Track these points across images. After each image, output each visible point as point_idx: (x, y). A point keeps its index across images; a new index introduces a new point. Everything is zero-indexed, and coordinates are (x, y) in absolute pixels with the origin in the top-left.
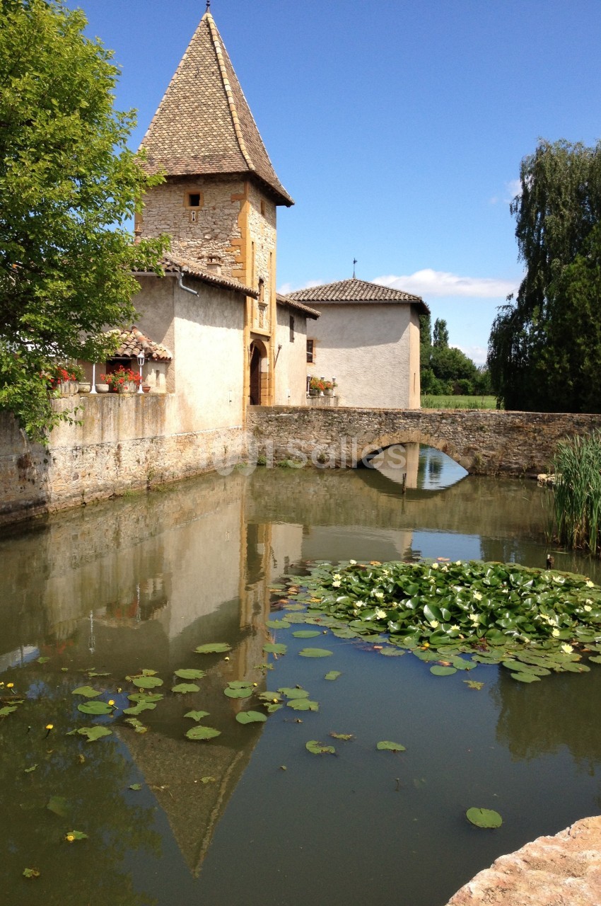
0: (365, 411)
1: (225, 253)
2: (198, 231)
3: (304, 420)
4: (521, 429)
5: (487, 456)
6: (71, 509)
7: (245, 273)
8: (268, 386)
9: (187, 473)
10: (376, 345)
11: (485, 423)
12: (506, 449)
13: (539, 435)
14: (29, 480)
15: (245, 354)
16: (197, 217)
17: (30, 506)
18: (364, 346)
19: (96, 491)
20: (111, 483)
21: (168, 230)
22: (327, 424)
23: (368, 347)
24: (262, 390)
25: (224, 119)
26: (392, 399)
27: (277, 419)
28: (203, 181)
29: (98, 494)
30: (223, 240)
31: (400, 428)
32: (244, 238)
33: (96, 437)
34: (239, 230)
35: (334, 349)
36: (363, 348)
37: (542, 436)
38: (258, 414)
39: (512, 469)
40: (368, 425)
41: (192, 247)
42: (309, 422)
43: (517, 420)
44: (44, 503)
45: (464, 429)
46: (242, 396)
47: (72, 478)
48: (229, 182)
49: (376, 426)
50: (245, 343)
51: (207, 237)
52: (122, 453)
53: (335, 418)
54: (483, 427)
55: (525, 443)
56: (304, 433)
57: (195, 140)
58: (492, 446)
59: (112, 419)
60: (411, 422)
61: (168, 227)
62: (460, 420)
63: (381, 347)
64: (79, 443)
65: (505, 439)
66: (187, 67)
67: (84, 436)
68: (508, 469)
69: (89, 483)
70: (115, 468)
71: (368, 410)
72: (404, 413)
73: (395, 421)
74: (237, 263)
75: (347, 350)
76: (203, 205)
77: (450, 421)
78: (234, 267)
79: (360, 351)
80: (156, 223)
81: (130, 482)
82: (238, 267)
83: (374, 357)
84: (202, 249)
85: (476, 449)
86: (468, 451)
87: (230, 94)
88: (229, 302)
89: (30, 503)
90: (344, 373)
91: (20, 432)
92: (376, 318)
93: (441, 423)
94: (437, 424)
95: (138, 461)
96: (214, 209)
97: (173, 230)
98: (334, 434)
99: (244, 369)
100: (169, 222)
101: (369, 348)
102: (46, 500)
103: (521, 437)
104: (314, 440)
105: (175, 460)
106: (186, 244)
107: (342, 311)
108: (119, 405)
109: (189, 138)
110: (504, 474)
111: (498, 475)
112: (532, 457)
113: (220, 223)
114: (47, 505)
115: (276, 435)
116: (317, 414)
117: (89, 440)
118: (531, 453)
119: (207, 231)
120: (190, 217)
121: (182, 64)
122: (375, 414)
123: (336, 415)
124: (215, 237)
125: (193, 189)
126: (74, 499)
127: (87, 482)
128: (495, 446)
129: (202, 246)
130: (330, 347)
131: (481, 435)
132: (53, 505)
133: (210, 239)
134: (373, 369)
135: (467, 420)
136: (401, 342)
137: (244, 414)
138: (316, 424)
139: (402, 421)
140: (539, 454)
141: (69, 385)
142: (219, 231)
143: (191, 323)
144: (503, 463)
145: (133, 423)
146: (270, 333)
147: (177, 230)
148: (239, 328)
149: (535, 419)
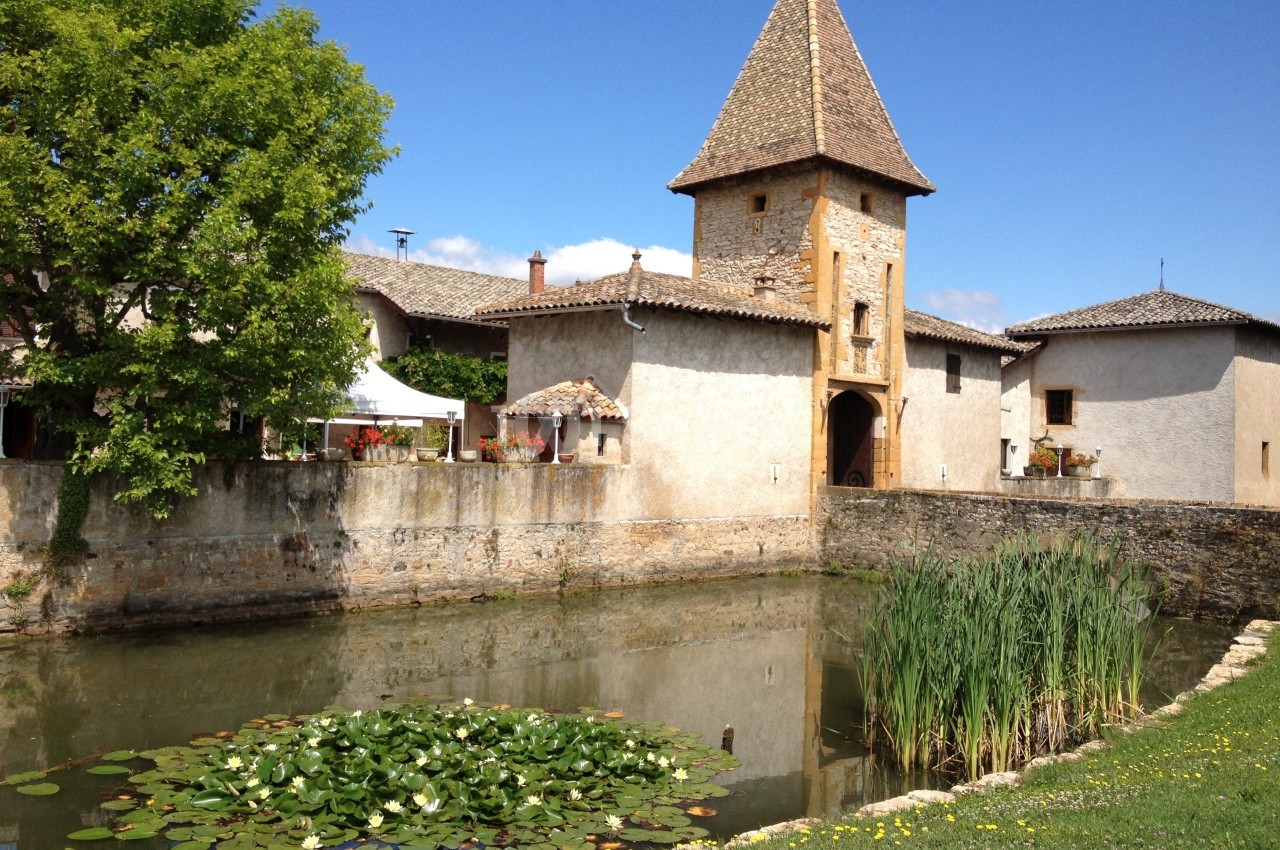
0: (982, 497)
1: (793, 270)
2: (762, 245)
3: (894, 510)
4: (1233, 538)
5: (1176, 582)
6: (391, 608)
7: (816, 297)
8: (883, 459)
9: (655, 576)
10: (1177, 395)
11: (1173, 523)
12: (1209, 570)
13: (1262, 550)
14: (304, 566)
15: (813, 411)
16: (762, 226)
17: (308, 599)
18: (1156, 397)
19: (444, 588)
20: (477, 579)
21: (729, 247)
22: (927, 517)
23: (1163, 399)
24: (876, 464)
25: (803, 90)
26: (1205, 484)
27: (856, 508)
28: (769, 177)
29: (448, 593)
30: (791, 254)
31: (1035, 527)
32: (815, 249)
33: (445, 518)
34: (810, 238)
35: (1107, 403)
36: (1154, 401)
37: (1269, 551)
38: (832, 499)
39: (1219, 608)
40: (987, 521)
41: (754, 267)
42: (901, 512)
43: (1227, 521)
44: (336, 596)
45: (1139, 533)
46: (809, 472)
47: (392, 568)
48: (799, 173)
49: (998, 523)
50: (814, 396)
51: (771, 252)
52: (502, 541)
53: (938, 507)
54: (1170, 532)
55: (1239, 564)
56: (893, 529)
57: (766, 124)
58: (1187, 565)
59: (480, 496)
60: (1052, 517)
61: (729, 243)
62: (1131, 517)
63: (1185, 399)
64: (409, 524)
65: (1207, 554)
66: (772, 28)
67: (417, 516)
68: (1213, 607)
69: (427, 576)
70: (486, 561)
71: (986, 497)
72: (1040, 503)
73: (1028, 516)
74: (806, 283)
75: (1128, 404)
76: (769, 210)
77: (1115, 518)
78: (803, 290)
79: (1149, 406)
80: (716, 240)
81: (521, 581)
82: (807, 289)
83: (1174, 415)
84: (767, 268)
85: (1159, 569)
86: (1148, 571)
87: (815, 54)
88: (773, 339)
89: (307, 594)
90: (1123, 442)
91: (287, 507)
92: (1175, 350)
93: (1101, 522)
94: (1095, 522)
95: (539, 554)
96: (782, 212)
97: (734, 246)
98: (936, 533)
99: (813, 432)
100: (730, 237)
101: (1165, 400)
102: (340, 593)
103: (1234, 552)
104: (909, 542)
105: (627, 557)
106: (747, 263)
107: (1120, 343)
108: (497, 478)
109: (759, 123)
110: (1208, 616)
111: (1198, 617)
112: (1252, 588)
113: (788, 231)
114: (340, 600)
115: (855, 530)
116: (912, 501)
117: (428, 521)
118: (1251, 580)
119: (772, 244)
120: (753, 227)
121: (767, 25)
122: (996, 503)
123: (939, 504)
124: (781, 251)
125: (758, 189)
126: (396, 596)
127: (423, 577)
128: (1191, 564)
129: (766, 264)
130: (1099, 400)
131: (1167, 545)
132: (353, 600)
133: (776, 254)
134: (1172, 435)
135: (1143, 518)
136: (1220, 389)
137: (811, 498)
138: (911, 515)
139: (1039, 516)
140: (1263, 584)
141: (388, 452)
142: (786, 241)
143: (676, 369)
144: (1206, 597)
145: (528, 503)
146: (886, 379)
147: (739, 246)
148: (799, 372)
149: (1257, 519)
